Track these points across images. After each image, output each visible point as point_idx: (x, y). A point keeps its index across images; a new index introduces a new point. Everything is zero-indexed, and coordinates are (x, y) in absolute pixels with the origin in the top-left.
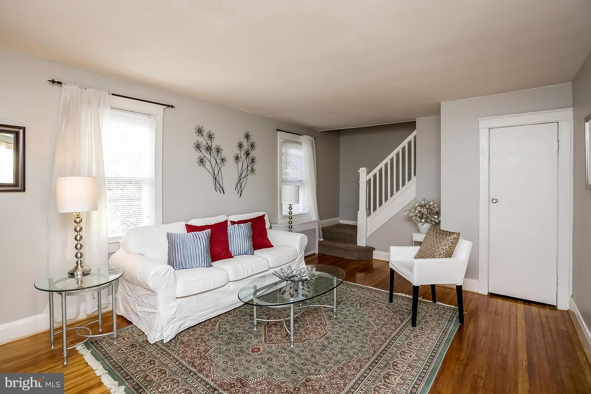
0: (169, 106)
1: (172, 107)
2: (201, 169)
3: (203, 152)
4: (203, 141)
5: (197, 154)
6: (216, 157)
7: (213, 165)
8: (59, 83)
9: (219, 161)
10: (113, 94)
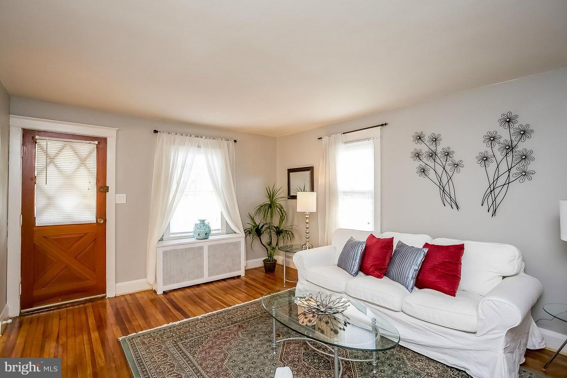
0: (383, 125)
1: (386, 124)
2: (423, 179)
3: (425, 160)
4: (424, 148)
5: (417, 163)
6: (444, 163)
7: (440, 173)
8: (321, 138)
9: (448, 168)
10: (343, 133)
